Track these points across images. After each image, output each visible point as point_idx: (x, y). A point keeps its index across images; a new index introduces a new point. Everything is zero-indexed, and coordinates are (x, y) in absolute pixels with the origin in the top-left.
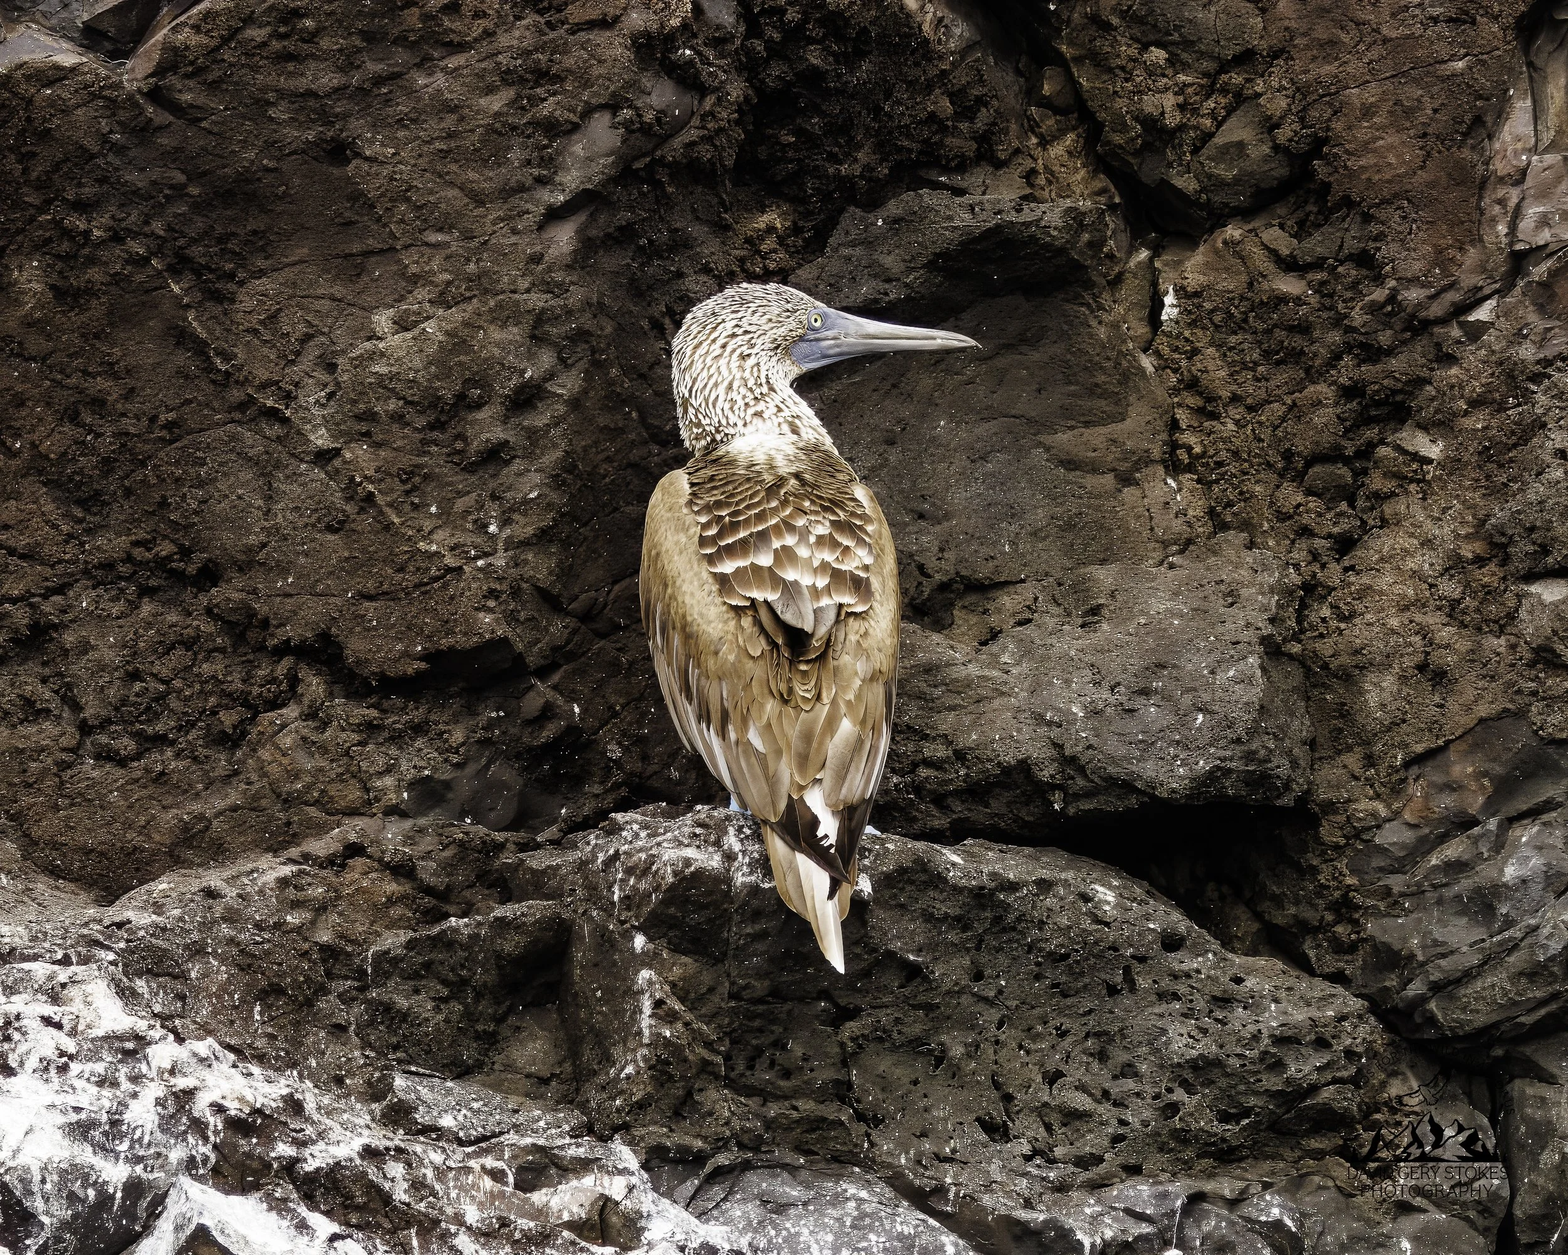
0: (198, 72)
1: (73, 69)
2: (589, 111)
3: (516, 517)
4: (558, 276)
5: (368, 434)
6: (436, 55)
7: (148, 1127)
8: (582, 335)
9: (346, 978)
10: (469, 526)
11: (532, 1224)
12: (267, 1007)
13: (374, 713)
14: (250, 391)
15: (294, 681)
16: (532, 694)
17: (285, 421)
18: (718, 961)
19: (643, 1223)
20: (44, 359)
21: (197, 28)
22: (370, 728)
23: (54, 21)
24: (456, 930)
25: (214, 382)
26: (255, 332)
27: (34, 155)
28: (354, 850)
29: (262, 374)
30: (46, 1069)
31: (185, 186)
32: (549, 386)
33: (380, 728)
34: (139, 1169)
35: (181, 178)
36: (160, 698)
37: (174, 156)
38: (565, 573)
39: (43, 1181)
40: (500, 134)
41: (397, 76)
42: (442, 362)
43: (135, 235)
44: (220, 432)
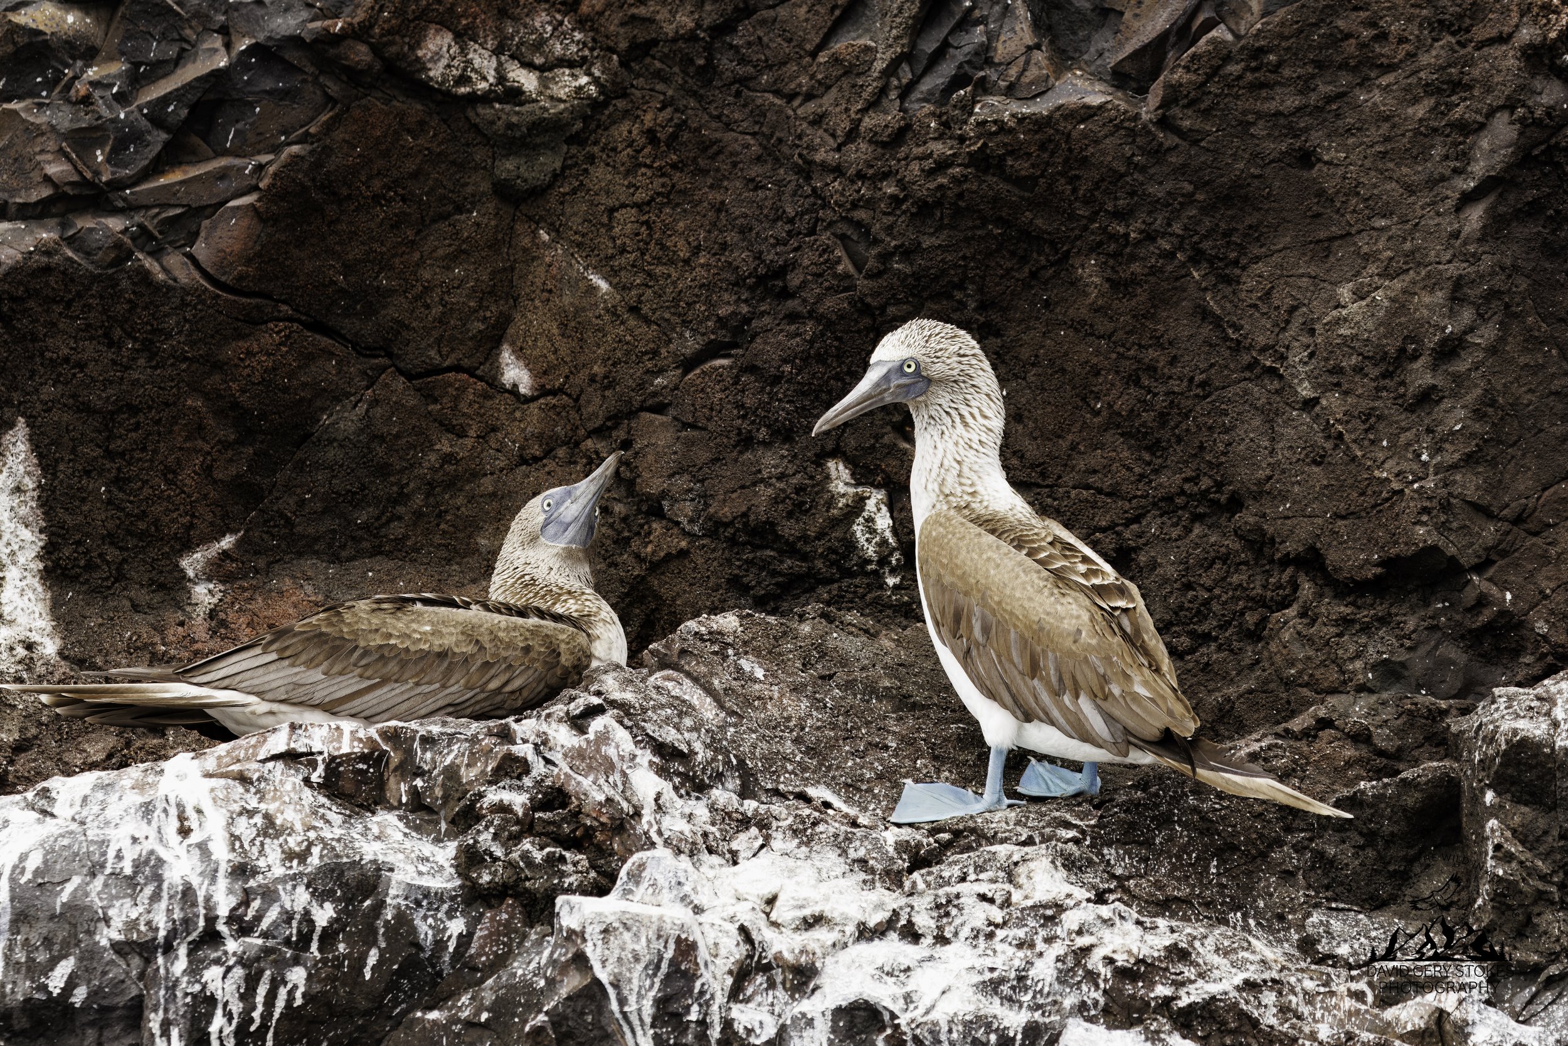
0: (1192, 103)
1: (1101, 107)
2: (1492, 113)
3: (1447, 446)
4: (1472, 249)
5: (1338, 385)
6: (1373, 75)
7: (1048, 980)
8: (1493, 294)
9: (1303, 830)
10: (1410, 456)
11: (1372, 1036)
12: (1222, 862)
13: (1348, 610)
14: (1254, 354)
15: (1296, 587)
16: (1468, 588)
17: (1281, 377)
18: (1553, 808)
19: (1469, 1029)
20: (1110, 337)
21: (1187, 68)
22: (1345, 622)
23: (1093, 68)
24: (1363, 792)
25: (1229, 348)
26: (1255, 306)
27: (1078, 177)
28: (1324, 723)
29: (1261, 340)
30: (976, 937)
31: (1193, 194)
32: (1469, 338)
33: (1353, 621)
34: (1037, 1015)
35: (1189, 188)
36: (1206, 603)
37: (1181, 170)
38: (1494, 487)
39: (950, 1031)
40: (1426, 136)
41: (1341, 96)
42: (1387, 324)
43: (1164, 235)
44: (1238, 389)
